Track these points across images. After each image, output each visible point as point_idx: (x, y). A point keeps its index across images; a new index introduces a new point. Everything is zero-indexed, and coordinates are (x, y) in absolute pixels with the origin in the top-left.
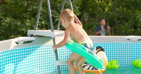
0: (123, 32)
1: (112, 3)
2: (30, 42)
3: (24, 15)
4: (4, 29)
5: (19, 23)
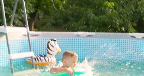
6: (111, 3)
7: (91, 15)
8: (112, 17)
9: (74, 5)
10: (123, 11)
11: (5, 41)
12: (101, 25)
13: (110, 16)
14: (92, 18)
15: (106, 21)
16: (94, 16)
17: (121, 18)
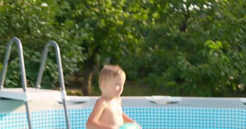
6: (217, 42)
7: (183, 63)
8: (219, 66)
9: (157, 47)
10: (239, 56)
11: (23, 114)
12: (201, 79)
13: (216, 66)
14: (185, 68)
15: (209, 74)
16: (188, 66)
17: (235, 68)
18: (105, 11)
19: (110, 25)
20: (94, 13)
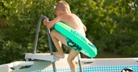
0: (130, 54)
1: (117, 25)
2: (28, 67)
3: (26, 38)
4: (5, 53)
5: (21, 47)
18: (92, 9)
19: (95, 17)
20: (85, 10)
